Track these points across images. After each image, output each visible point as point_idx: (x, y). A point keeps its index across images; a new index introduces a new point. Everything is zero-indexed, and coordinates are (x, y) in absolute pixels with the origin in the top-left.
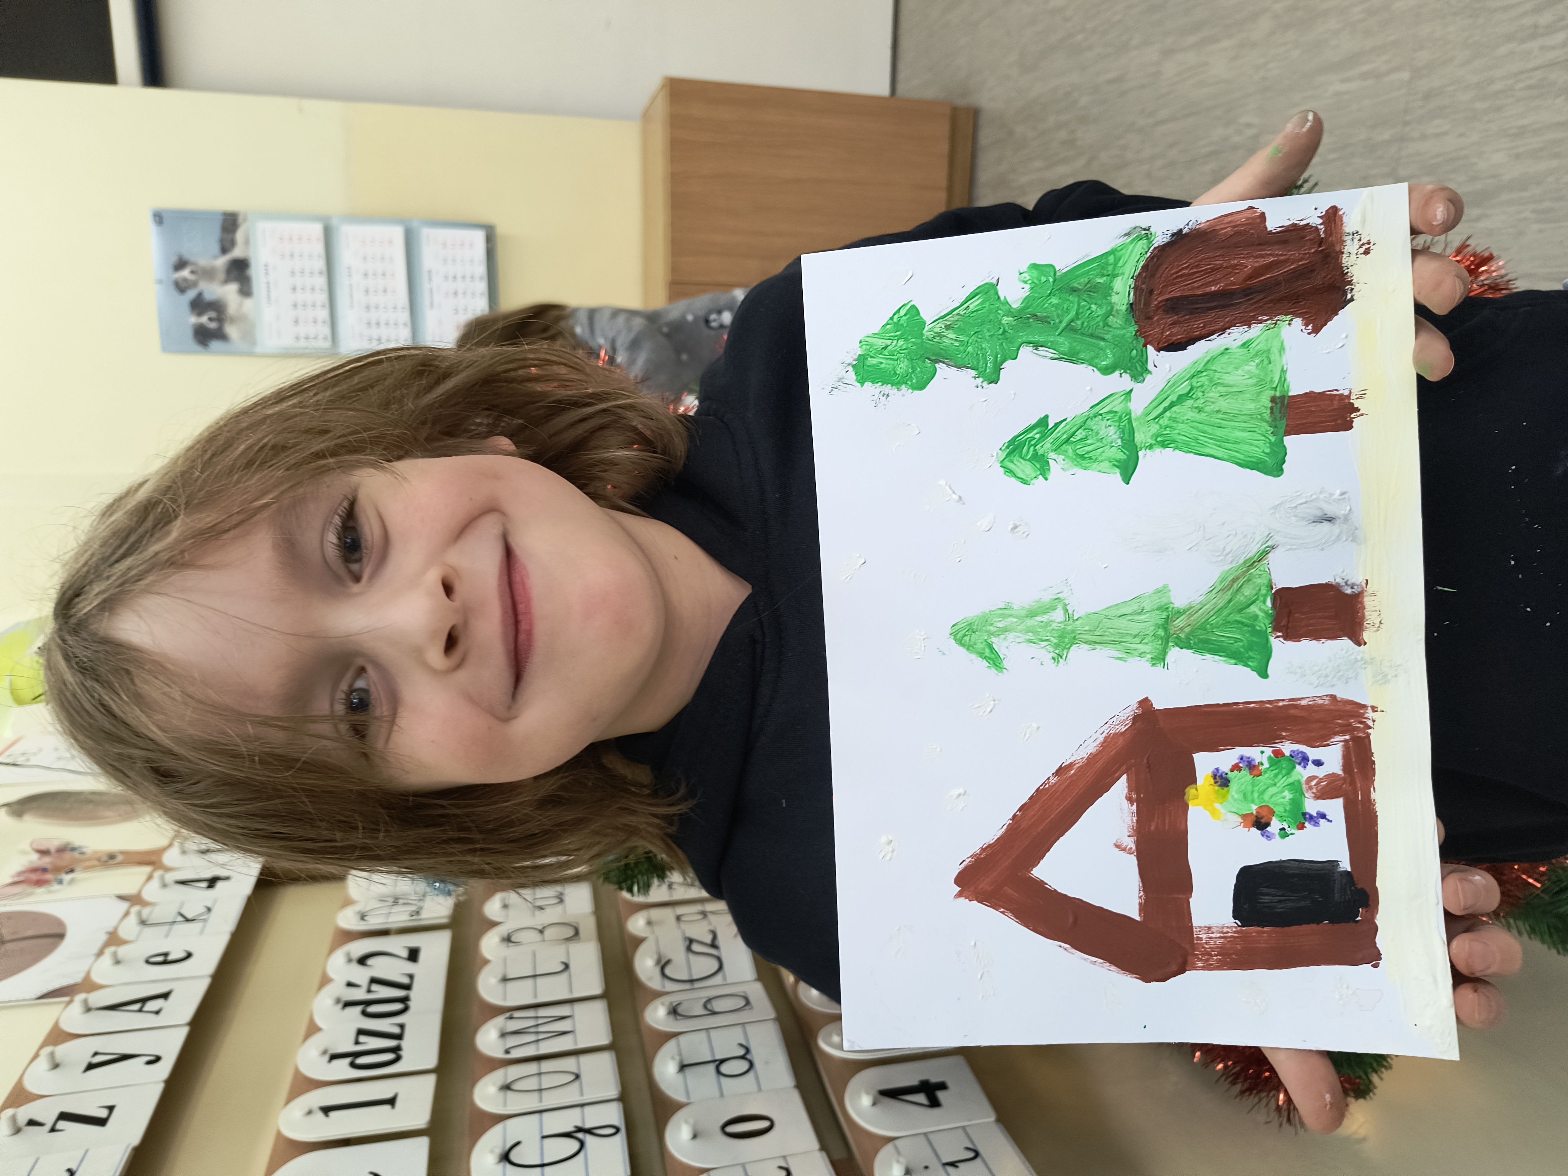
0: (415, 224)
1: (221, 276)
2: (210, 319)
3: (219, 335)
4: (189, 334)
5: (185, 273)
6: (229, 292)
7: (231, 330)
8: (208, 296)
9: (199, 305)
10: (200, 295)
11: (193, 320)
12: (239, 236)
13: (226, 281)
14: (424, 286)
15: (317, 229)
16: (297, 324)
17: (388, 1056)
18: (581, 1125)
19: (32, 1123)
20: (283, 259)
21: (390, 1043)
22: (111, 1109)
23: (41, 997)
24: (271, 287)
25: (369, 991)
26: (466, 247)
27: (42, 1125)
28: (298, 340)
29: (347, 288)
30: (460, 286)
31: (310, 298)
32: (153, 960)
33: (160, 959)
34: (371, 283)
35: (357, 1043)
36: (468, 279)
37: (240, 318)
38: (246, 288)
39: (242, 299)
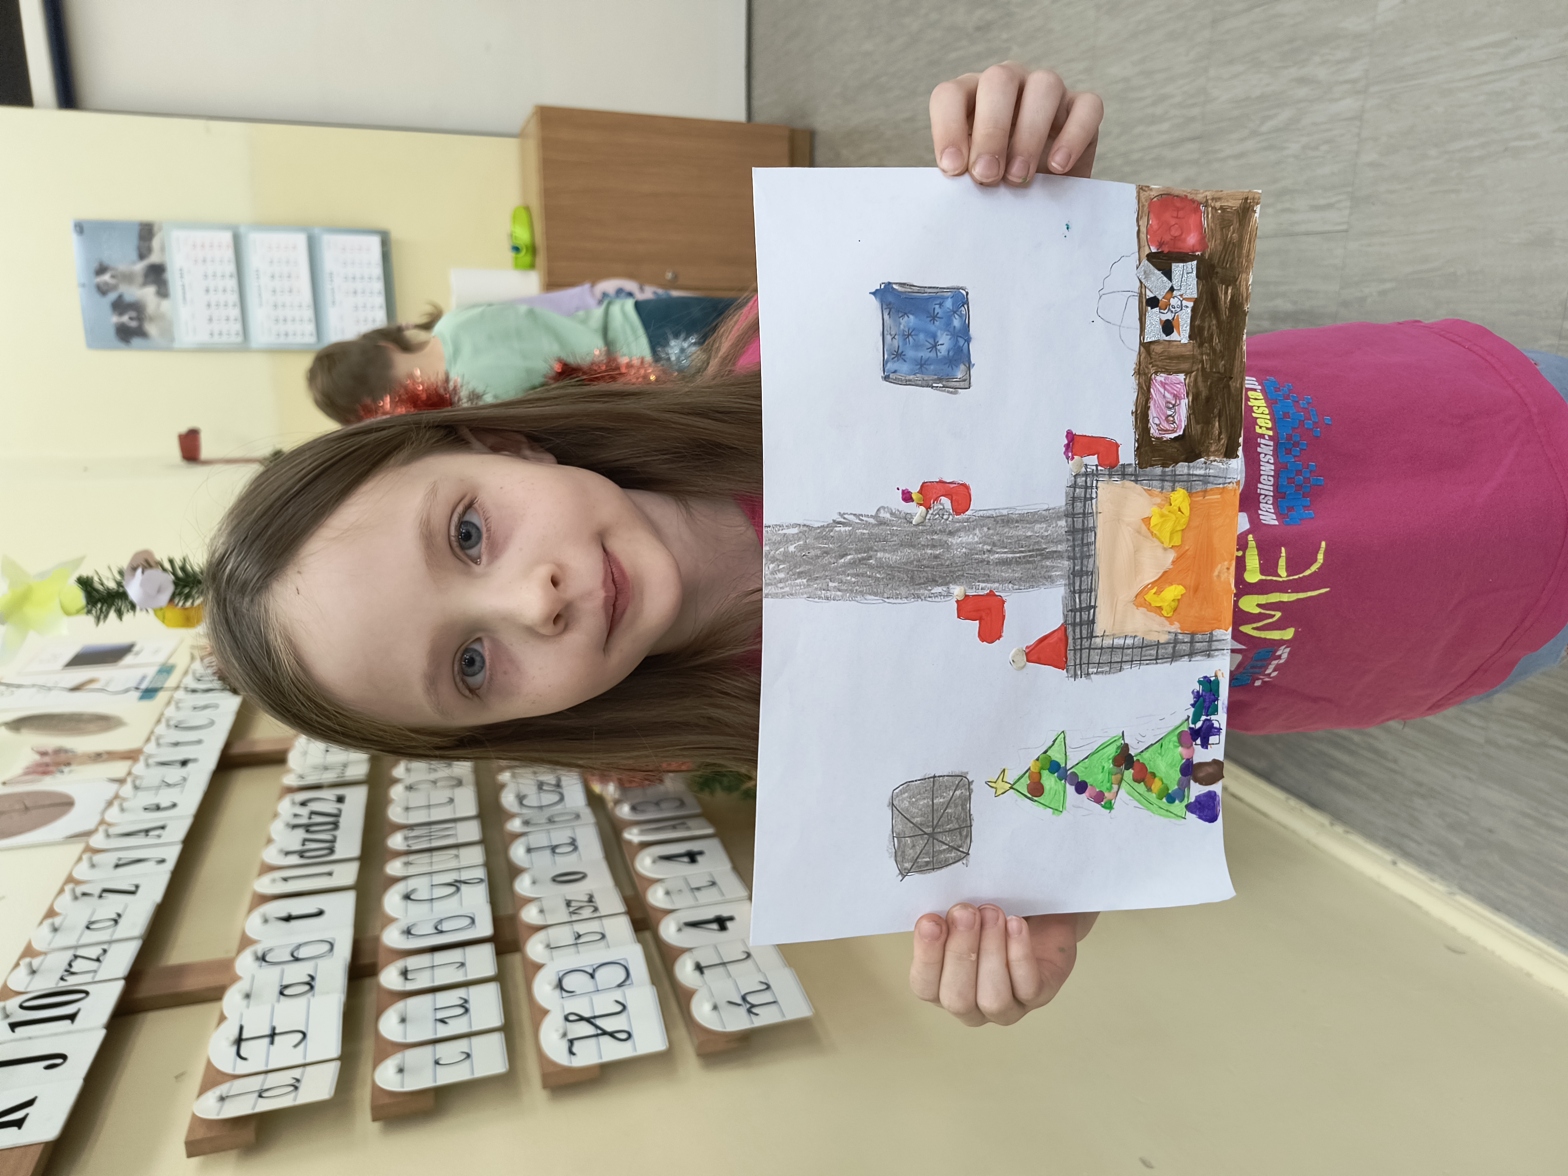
0: (316, 231)
1: (140, 279)
2: (131, 319)
3: (140, 333)
4: (112, 332)
5: (106, 278)
6: (147, 294)
7: (151, 329)
8: (128, 298)
9: (119, 306)
10: (120, 297)
11: (115, 319)
12: (156, 243)
13: (145, 284)
14: (327, 287)
15: (227, 237)
16: (211, 322)
17: (324, 852)
18: (457, 878)
19: (84, 894)
20: (196, 263)
21: (327, 845)
22: (137, 886)
23: (66, 838)
24: (187, 289)
25: (309, 819)
26: (364, 251)
27: (92, 895)
28: (212, 337)
29: (256, 289)
30: (360, 286)
31: (222, 299)
32: (148, 807)
33: (153, 807)
34: (277, 284)
35: (303, 845)
36: (366, 280)
37: (159, 318)
38: (163, 290)
39: (160, 300)
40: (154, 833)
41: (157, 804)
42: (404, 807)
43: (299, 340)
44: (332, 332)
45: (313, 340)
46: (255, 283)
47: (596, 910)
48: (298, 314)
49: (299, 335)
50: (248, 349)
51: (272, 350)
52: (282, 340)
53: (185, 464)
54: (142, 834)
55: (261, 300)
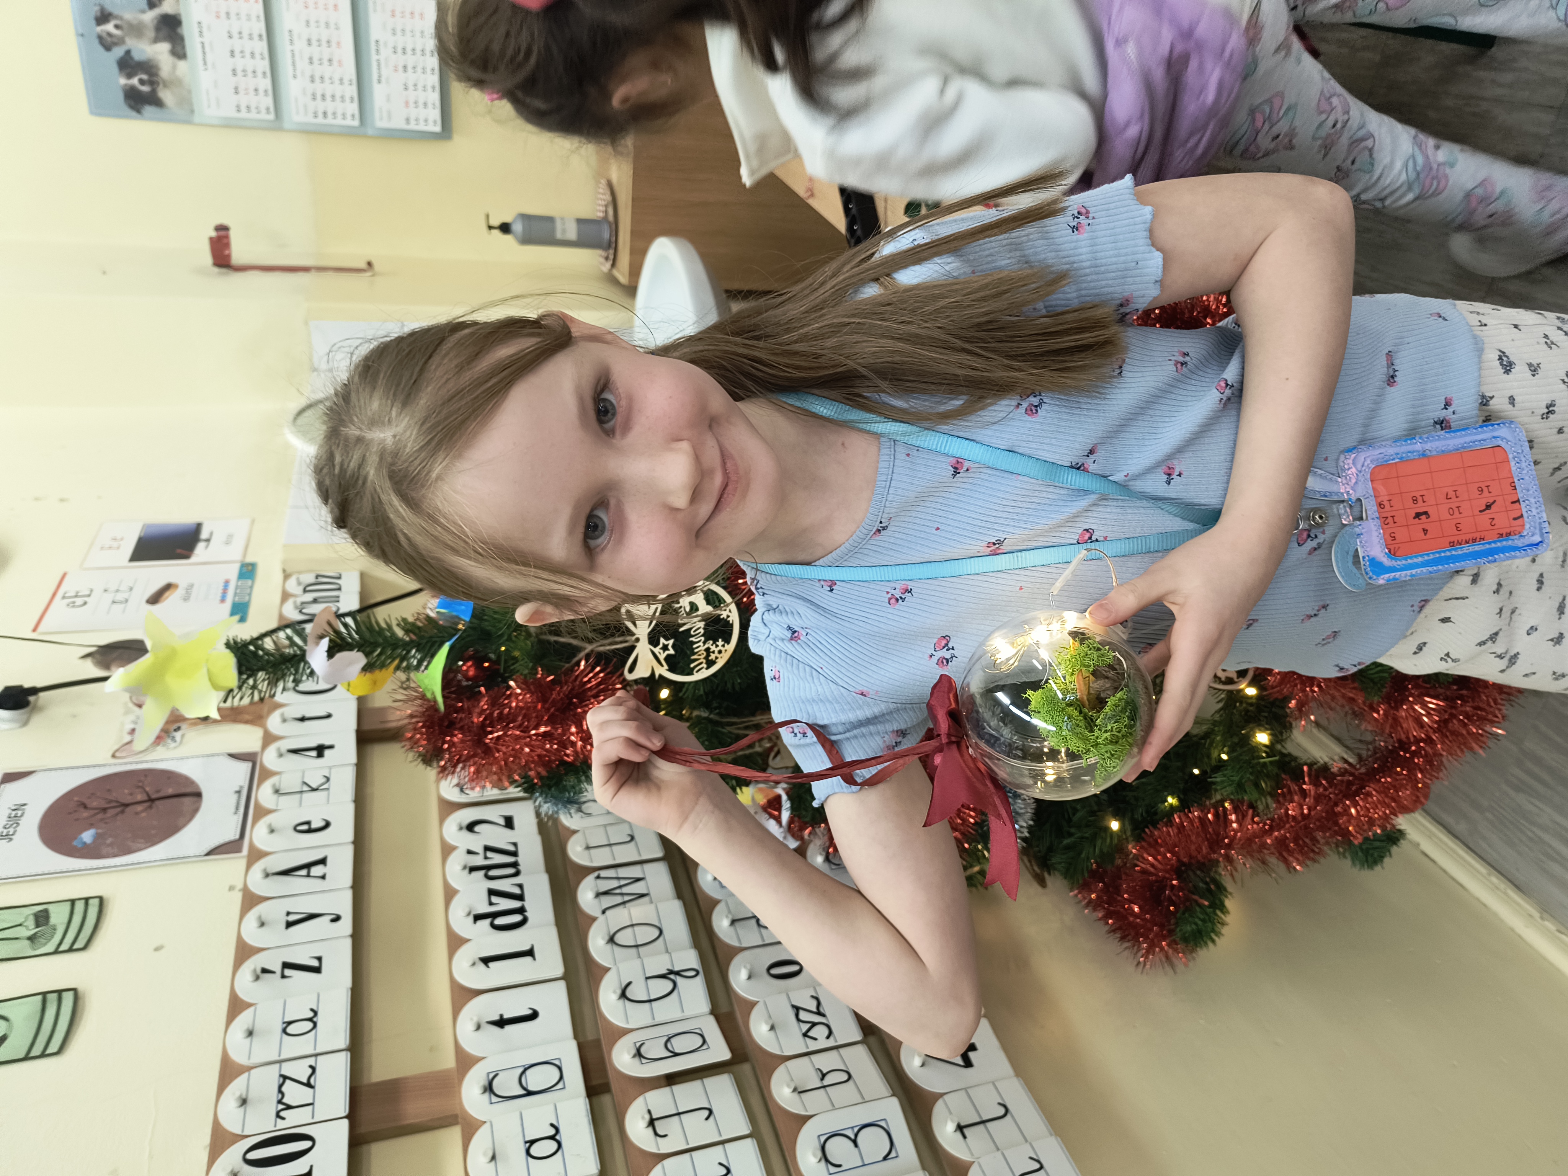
1: (151, 34)
2: (142, 82)
3: (154, 100)
4: (121, 96)
5: (110, 27)
6: (160, 52)
7: (165, 95)
8: (137, 56)
9: (127, 65)
10: (128, 52)
11: (123, 81)
13: (156, 40)
14: (373, 60)
16: (237, 93)
17: (517, 918)
18: (670, 968)
19: (265, 971)
20: (218, 17)
21: (516, 904)
22: (319, 959)
23: (208, 854)
24: (207, 49)
25: (486, 858)
26: (417, 16)
27: (273, 972)
28: (239, 111)
29: (289, 55)
30: (410, 60)
31: (250, 64)
32: (299, 828)
33: (305, 827)
34: (315, 51)
35: (491, 904)
36: (418, 52)
37: (175, 83)
38: (179, 49)
39: (176, 60)
40: (317, 871)
41: (308, 823)
42: (584, 846)
43: (339, 121)
44: (377, 114)
45: (356, 123)
46: (288, 48)
47: (830, 1033)
48: (338, 90)
49: (339, 116)
50: (280, 129)
51: (309, 131)
52: (320, 120)
53: (216, 270)
54: (304, 872)
55: (295, 70)
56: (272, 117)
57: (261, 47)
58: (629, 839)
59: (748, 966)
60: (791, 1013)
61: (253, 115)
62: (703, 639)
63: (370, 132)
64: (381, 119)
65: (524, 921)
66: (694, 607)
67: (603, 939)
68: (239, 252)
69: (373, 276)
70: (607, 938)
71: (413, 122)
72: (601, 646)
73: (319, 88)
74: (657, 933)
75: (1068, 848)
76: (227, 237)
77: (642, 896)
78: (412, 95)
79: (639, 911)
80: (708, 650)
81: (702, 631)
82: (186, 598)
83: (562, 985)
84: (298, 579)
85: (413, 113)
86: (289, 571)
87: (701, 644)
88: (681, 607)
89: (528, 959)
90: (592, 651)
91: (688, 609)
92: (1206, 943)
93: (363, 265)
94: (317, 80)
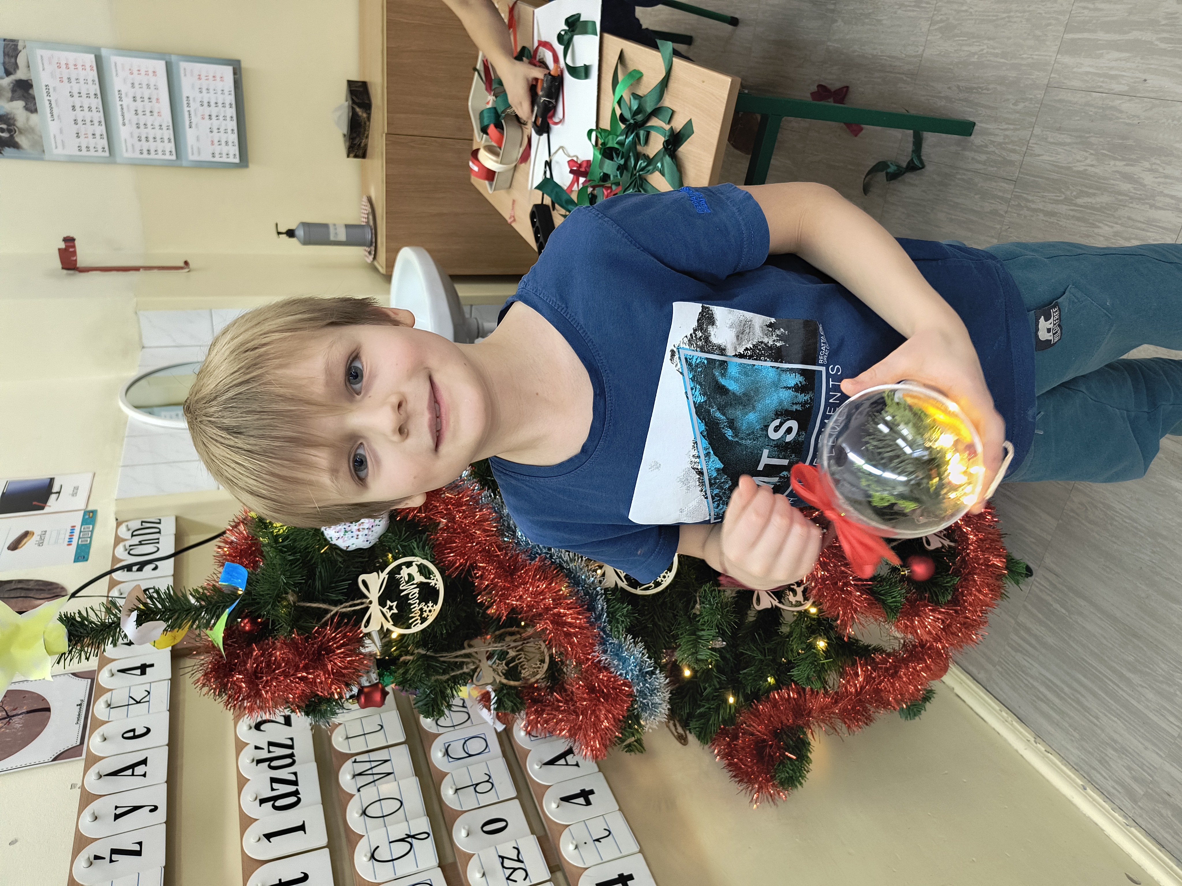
0: (174, 58)
1: (8, 94)
3: (12, 144)
6: (16, 108)
7: (20, 139)
12: (21, 60)
13: (12, 99)
14: (184, 108)
15: (89, 59)
16: (78, 137)
17: (293, 799)
18: (409, 833)
19: (97, 857)
20: (61, 81)
21: (292, 788)
22: (140, 844)
23: (54, 760)
24: (53, 105)
25: (269, 752)
26: (218, 79)
27: (104, 858)
28: (80, 150)
29: (119, 108)
30: (214, 111)
31: (88, 115)
32: (126, 735)
33: (131, 734)
34: (139, 105)
35: (273, 789)
36: (220, 105)
37: (29, 130)
38: (31, 105)
39: (29, 114)
40: (139, 770)
41: (134, 730)
42: (345, 737)
43: (160, 156)
44: (190, 151)
45: (174, 157)
46: (119, 103)
47: (527, 875)
48: (158, 133)
49: (160, 152)
50: (115, 163)
51: (135, 164)
52: (145, 155)
53: (65, 272)
54: (129, 772)
55: (124, 119)
56: (107, 154)
57: (97, 103)
58: (380, 727)
59: (467, 827)
60: (498, 861)
61: (92, 153)
62: (418, 601)
63: (184, 163)
64: (193, 154)
65: (299, 801)
66: (411, 577)
67: (357, 813)
68: (83, 257)
69: (189, 271)
70: (361, 812)
71: (217, 155)
72: (344, 608)
73: (143, 132)
74: (399, 804)
75: (702, 715)
76: (74, 247)
77: (389, 774)
78: (216, 136)
79: (387, 788)
80: (421, 610)
81: (418, 595)
82: (40, 544)
83: (327, 850)
84: (127, 526)
85: (217, 149)
86: (119, 520)
87: (416, 605)
88: (401, 577)
89: (303, 832)
90: (337, 612)
91: (407, 579)
92: (796, 786)
93: (182, 264)
94: (142, 126)
